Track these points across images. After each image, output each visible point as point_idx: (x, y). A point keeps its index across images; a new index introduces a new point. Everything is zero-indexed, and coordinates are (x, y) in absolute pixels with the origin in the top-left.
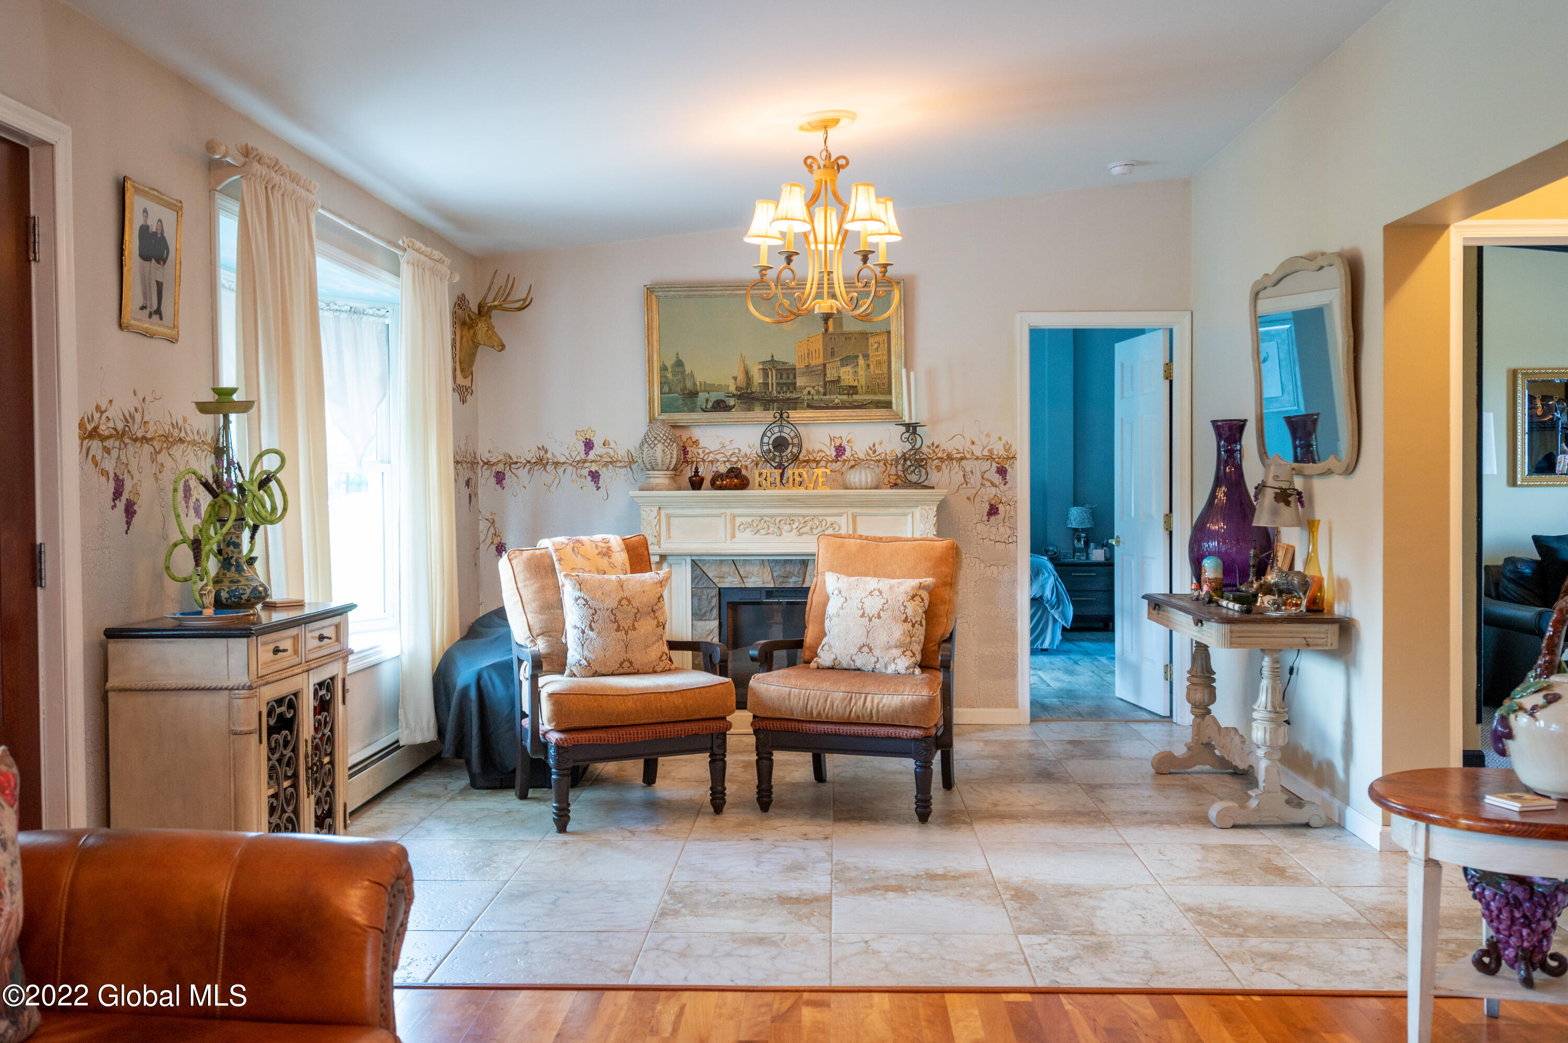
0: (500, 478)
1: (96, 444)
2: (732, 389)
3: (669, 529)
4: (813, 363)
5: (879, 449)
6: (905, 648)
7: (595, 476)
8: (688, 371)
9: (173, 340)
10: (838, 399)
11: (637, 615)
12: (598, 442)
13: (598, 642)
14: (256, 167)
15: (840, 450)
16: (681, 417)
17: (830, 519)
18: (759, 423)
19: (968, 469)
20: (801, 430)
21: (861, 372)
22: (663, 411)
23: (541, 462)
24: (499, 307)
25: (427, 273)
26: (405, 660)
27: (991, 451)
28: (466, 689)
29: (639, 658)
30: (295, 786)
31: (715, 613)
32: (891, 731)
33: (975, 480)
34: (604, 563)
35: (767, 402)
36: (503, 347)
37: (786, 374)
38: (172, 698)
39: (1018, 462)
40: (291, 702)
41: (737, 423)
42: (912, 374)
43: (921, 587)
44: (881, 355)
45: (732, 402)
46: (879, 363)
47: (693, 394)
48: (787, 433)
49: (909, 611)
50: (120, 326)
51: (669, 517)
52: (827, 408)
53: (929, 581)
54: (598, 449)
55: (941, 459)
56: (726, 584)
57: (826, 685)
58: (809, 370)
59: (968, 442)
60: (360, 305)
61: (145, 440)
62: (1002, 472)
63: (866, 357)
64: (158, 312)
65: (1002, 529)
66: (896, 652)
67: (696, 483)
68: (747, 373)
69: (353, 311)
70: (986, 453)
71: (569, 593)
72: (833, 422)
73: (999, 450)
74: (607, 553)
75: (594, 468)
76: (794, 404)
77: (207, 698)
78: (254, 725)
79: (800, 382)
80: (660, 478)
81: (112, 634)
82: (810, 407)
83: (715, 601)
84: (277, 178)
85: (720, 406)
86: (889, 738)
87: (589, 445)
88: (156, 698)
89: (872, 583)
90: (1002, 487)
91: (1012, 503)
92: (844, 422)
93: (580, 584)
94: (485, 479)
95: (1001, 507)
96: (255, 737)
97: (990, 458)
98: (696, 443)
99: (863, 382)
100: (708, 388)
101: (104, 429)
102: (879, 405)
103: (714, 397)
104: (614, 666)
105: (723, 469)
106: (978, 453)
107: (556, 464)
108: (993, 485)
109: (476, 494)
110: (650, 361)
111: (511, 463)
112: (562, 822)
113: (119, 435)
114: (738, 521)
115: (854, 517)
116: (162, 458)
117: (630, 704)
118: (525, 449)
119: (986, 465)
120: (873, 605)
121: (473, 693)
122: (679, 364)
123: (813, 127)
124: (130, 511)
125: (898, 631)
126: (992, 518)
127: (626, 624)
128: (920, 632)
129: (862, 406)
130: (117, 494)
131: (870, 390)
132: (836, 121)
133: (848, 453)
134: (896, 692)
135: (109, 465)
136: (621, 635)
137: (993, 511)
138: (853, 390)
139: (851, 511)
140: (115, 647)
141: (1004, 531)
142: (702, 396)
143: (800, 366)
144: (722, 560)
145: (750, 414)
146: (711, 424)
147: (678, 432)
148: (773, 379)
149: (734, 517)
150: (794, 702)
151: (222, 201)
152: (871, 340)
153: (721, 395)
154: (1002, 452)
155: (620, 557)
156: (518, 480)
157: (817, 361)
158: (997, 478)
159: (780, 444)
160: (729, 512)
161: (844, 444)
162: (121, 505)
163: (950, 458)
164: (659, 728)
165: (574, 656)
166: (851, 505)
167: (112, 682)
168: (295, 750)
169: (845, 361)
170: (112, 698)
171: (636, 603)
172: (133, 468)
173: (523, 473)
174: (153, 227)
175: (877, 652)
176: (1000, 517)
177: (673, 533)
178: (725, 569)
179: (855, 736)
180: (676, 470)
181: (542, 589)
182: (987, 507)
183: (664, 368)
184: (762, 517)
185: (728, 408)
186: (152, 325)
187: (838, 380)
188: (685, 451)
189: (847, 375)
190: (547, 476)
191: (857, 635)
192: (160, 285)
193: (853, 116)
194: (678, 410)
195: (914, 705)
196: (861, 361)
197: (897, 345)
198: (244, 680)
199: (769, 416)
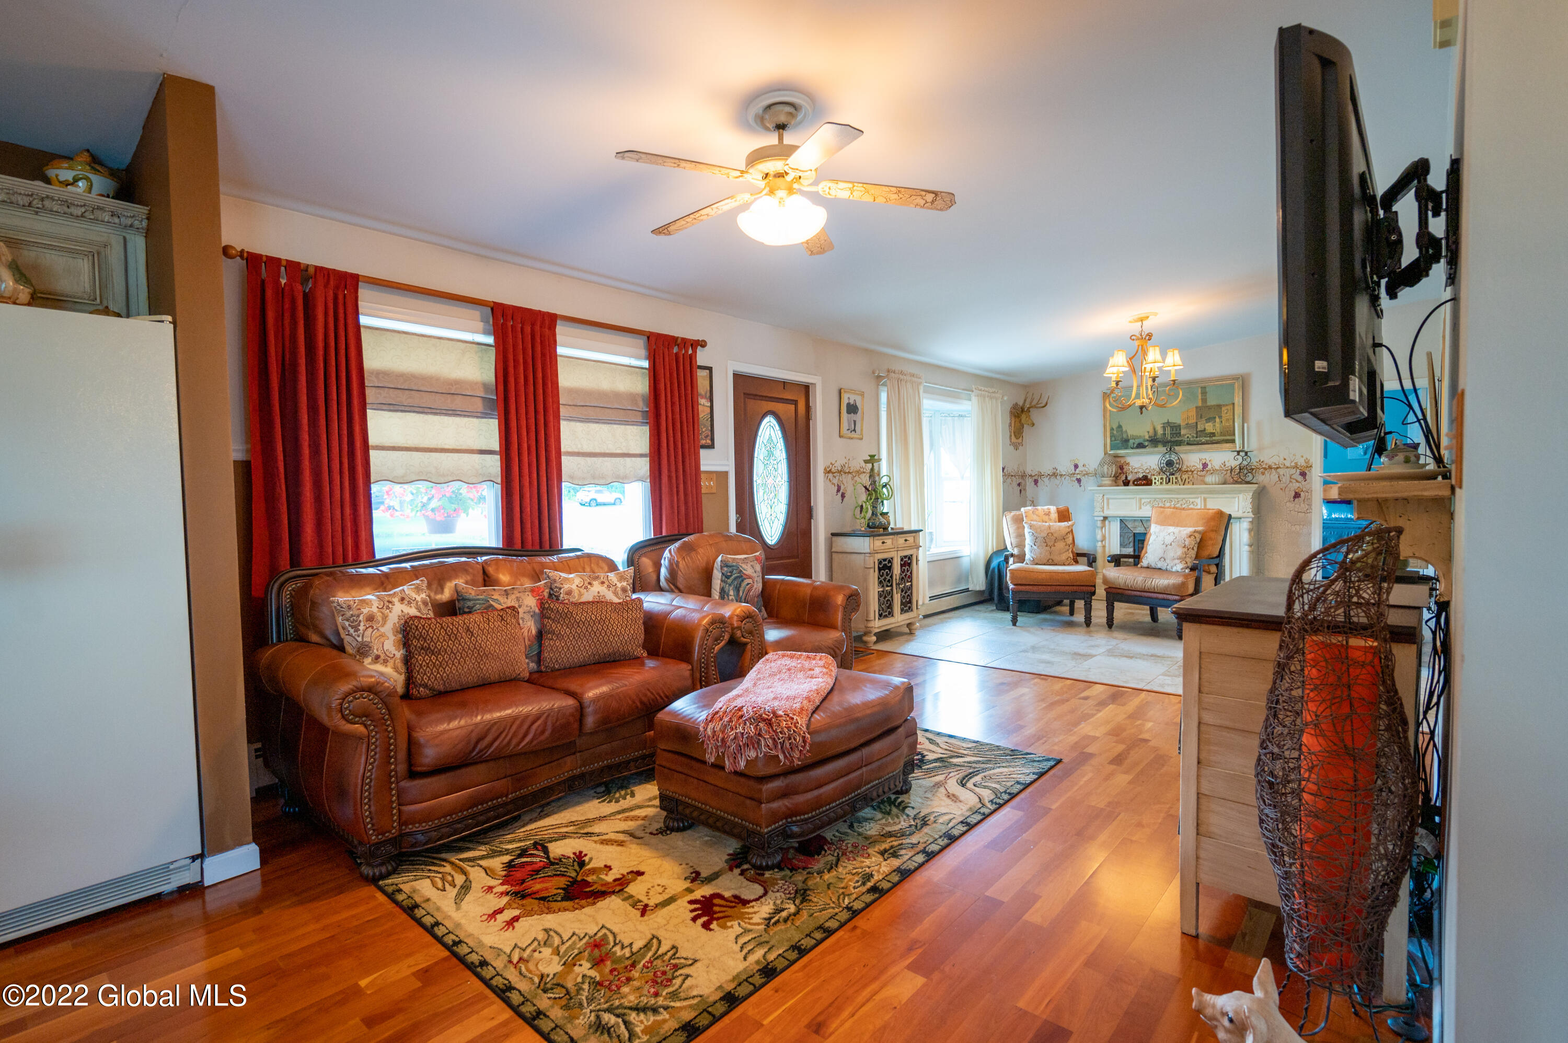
0: (1036, 482)
1: (830, 475)
2: (1147, 437)
3: (1108, 504)
4: (1190, 422)
5: (1228, 464)
6: (1182, 559)
7: (1079, 481)
8: (1124, 429)
9: (861, 439)
10: (1204, 439)
11: (1056, 540)
12: (1080, 465)
13: (1038, 551)
14: (893, 375)
15: (1205, 465)
16: (1121, 452)
17: (1191, 500)
18: (1159, 453)
19: (1281, 473)
20: (1182, 456)
21: (1217, 425)
22: (1111, 449)
23: (1054, 475)
24: (1035, 407)
25: (987, 399)
26: (972, 557)
27: (1296, 463)
28: (994, 569)
29: (1057, 558)
30: (892, 590)
31: (1132, 544)
32: (1165, 596)
33: (1285, 479)
34: (1046, 518)
35: (1165, 443)
36: (1033, 425)
37: (1175, 429)
38: (849, 556)
39: (1313, 469)
40: (890, 561)
41: (1148, 454)
42: (1246, 425)
43: (1195, 531)
44: (1230, 415)
45: (1146, 443)
46: (1228, 420)
47: (1127, 441)
48: (1174, 458)
49: (1187, 543)
50: (840, 436)
51: (1108, 499)
52: (1198, 444)
53: (1200, 529)
54: (1080, 468)
55: (1265, 469)
56: (1137, 531)
57: (1136, 574)
58: (1188, 426)
59: (1282, 459)
60: (963, 414)
61: (849, 473)
62: (1303, 474)
63: (1220, 417)
64: (854, 430)
65: (1302, 505)
66: (1177, 561)
67: (1126, 483)
68: (1154, 429)
69: (960, 416)
70: (1293, 464)
71: (1027, 530)
72: (1200, 451)
73: (1301, 462)
74: (1048, 514)
75: (1079, 477)
76: (1179, 443)
77: (859, 556)
78: (872, 565)
79: (1183, 432)
80: (1107, 481)
81: (833, 535)
82: (1188, 444)
83: (1131, 539)
84: (901, 377)
85: (1140, 446)
86: (1164, 599)
87: (1076, 466)
88: (845, 555)
89: (1172, 529)
90: (1303, 483)
91: (1309, 491)
92: (1206, 451)
93: (1031, 527)
94: (1029, 482)
95: (1302, 494)
96: (872, 570)
97: (1296, 467)
98: (1128, 464)
99: (1218, 430)
100: (1134, 438)
101: (833, 470)
102: (1227, 441)
103: (1137, 441)
104: (1045, 561)
105: (1141, 476)
106: (1288, 464)
107: (1061, 475)
108: (1297, 481)
109: (1025, 490)
110: (1105, 426)
111: (1041, 475)
112: (1014, 622)
113: (839, 472)
114: (1143, 501)
115: (1205, 500)
116: (856, 478)
117: (1044, 576)
118: (1047, 469)
119: (1293, 471)
120: (1169, 539)
121: (996, 570)
122: (1120, 427)
123: (1136, 321)
124: (843, 496)
125: (1179, 552)
126: (1297, 500)
127: (1050, 544)
128: (1193, 553)
129: (1218, 442)
130: (838, 491)
131: (1222, 434)
132: (1147, 317)
133: (1209, 467)
134: (1167, 579)
135: (835, 481)
136: (1048, 548)
137: (1297, 495)
138: (1213, 434)
139: (1203, 496)
140: (835, 538)
141: (1304, 507)
142: (1131, 441)
143: (1183, 424)
144: (1135, 520)
145: (1156, 449)
146: (1134, 454)
147: (1119, 459)
148: (1168, 431)
149: (1141, 499)
150: (1120, 580)
151: (881, 388)
152: (1223, 409)
153: (1141, 441)
154: (1303, 464)
155: (1054, 515)
156: (1045, 483)
157: (1192, 421)
158: (1300, 478)
159: (1170, 463)
160: (1138, 497)
161: (1208, 462)
162: (840, 494)
163: (1270, 467)
164: (1058, 588)
165: (1028, 557)
166: (1202, 493)
167: (833, 550)
168: (891, 577)
169: (1208, 420)
170: (834, 555)
171: (1055, 535)
172: (845, 482)
173: (1046, 480)
174: (852, 402)
175: (1168, 561)
176: (1301, 499)
177: (1110, 506)
178: (1137, 524)
179: (1148, 597)
180: (1116, 477)
181: (1018, 528)
182: (1293, 494)
183: (1112, 429)
184: (1155, 499)
185: (1144, 447)
186: (853, 435)
187: (1205, 430)
188: (1121, 468)
189: (1209, 427)
190: (1057, 481)
191: (1159, 553)
192: (855, 422)
193: (1156, 314)
194: (1119, 449)
195: (1174, 585)
196: (1217, 420)
197: (1238, 410)
198: (868, 551)
199: (1163, 450)
